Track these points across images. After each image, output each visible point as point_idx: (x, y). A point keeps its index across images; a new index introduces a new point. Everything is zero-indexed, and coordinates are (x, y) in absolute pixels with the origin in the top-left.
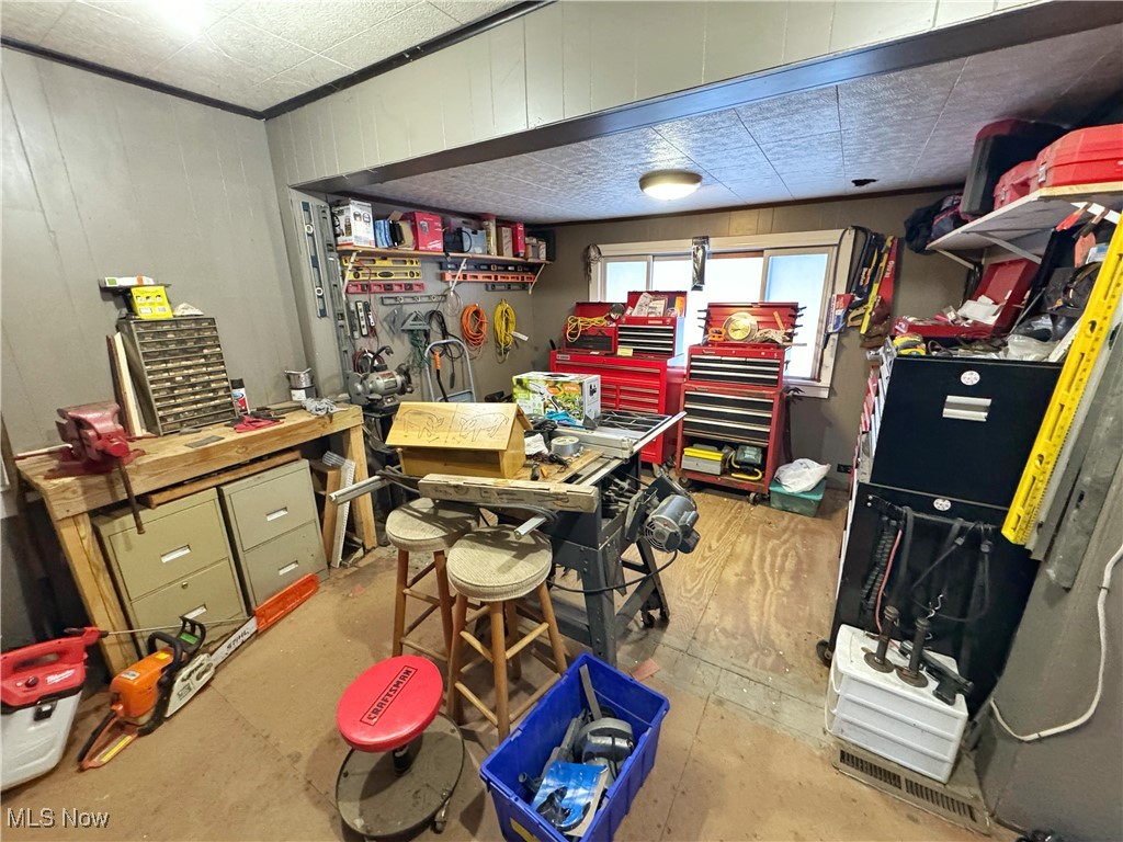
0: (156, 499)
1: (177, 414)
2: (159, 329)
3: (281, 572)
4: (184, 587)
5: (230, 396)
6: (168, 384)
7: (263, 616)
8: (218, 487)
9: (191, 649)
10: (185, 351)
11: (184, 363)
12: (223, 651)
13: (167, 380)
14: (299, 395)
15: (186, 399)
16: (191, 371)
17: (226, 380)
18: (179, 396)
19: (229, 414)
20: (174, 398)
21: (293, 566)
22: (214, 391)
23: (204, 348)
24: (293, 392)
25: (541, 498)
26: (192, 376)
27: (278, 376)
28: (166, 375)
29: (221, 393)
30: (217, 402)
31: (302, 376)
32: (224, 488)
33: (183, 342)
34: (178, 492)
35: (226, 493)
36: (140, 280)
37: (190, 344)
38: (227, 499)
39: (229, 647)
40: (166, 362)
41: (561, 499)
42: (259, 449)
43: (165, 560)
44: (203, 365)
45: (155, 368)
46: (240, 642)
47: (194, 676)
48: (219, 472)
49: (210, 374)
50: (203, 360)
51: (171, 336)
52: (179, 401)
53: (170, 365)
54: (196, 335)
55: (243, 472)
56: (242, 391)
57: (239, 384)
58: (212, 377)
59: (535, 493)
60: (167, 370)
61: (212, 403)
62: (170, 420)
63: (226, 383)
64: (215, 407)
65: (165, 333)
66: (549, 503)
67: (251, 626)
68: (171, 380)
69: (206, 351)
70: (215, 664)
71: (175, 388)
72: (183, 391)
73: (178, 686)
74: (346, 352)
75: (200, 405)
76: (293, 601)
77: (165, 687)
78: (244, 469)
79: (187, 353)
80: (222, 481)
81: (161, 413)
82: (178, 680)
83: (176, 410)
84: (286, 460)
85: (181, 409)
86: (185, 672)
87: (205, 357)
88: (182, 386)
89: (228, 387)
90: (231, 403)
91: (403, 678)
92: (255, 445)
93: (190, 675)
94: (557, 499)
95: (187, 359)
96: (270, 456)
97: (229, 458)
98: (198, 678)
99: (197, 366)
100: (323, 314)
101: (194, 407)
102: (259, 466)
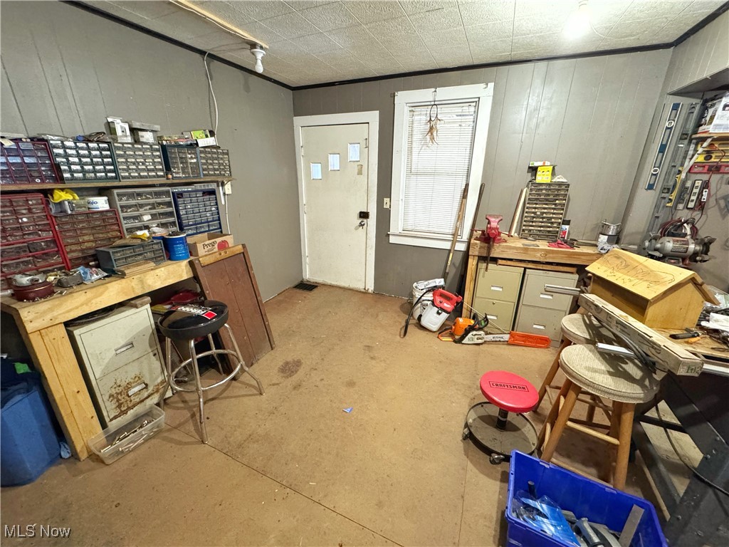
0: (500, 262)
1: (530, 230)
2: (541, 187)
3: (535, 326)
4: (494, 303)
5: (558, 228)
6: (533, 215)
7: (513, 337)
8: (525, 268)
9: (481, 327)
10: (547, 200)
11: (544, 206)
12: (490, 337)
13: (533, 213)
14: (603, 238)
15: (537, 224)
16: (545, 211)
17: (561, 219)
18: (535, 222)
19: (552, 237)
20: (532, 222)
21: (542, 327)
22: (552, 223)
23: (557, 200)
24: (601, 236)
25: (642, 340)
26: (545, 213)
27: (597, 225)
28: (534, 210)
29: (555, 225)
30: (551, 229)
31: (612, 227)
32: (527, 270)
33: (549, 195)
34: (509, 263)
35: (527, 273)
36: (544, 163)
37: (551, 197)
38: (526, 276)
39: (494, 338)
40: (536, 204)
41: (655, 349)
42: (553, 258)
43: (492, 288)
44: (554, 209)
45: (531, 206)
46: (498, 340)
47: (476, 337)
48: (529, 261)
49: (554, 214)
50: (553, 206)
51: (544, 191)
52: (534, 224)
53: (537, 206)
54: (556, 193)
55: (540, 267)
56: (567, 227)
57: (567, 223)
58: (554, 216)
59: (639, 334)
60: (535, 208)
61: (548, 229)
62: (526, 232)
63: (560, 220)
64: (549, 232)
65: (542, 190)
66: (645, 346)
67: (506, 337)
68: (535, 213)
69: (557, 202)
70: (486, 339)
71: (534, 217)
72: (538, 220)
73: (470, 335)
74: (658, 217)
75: (542, 229)
76: (531, 342)
77: (467, 332)
78: (542, 265)
79: (547, 201)
80: (528, 266)
81: (524, 228)
82: (471, 333)
83: (531, 228)
84: (565, 270)
85: (533, 228)
86: (474, 333)
87: (555, 204)
88: (538, 217)
89: (560, 223)
90: (557, 232)
91: (519, 388)
92: (551, 255)
93: (475, 335)
94: (653, 347)
95: (546, 204)
96: (558, 264)
97: (535, 256)
98: (477, 339)
99: (550, 208)
100: (651, 187)
101: (539, 229)
102: (549, 267)
